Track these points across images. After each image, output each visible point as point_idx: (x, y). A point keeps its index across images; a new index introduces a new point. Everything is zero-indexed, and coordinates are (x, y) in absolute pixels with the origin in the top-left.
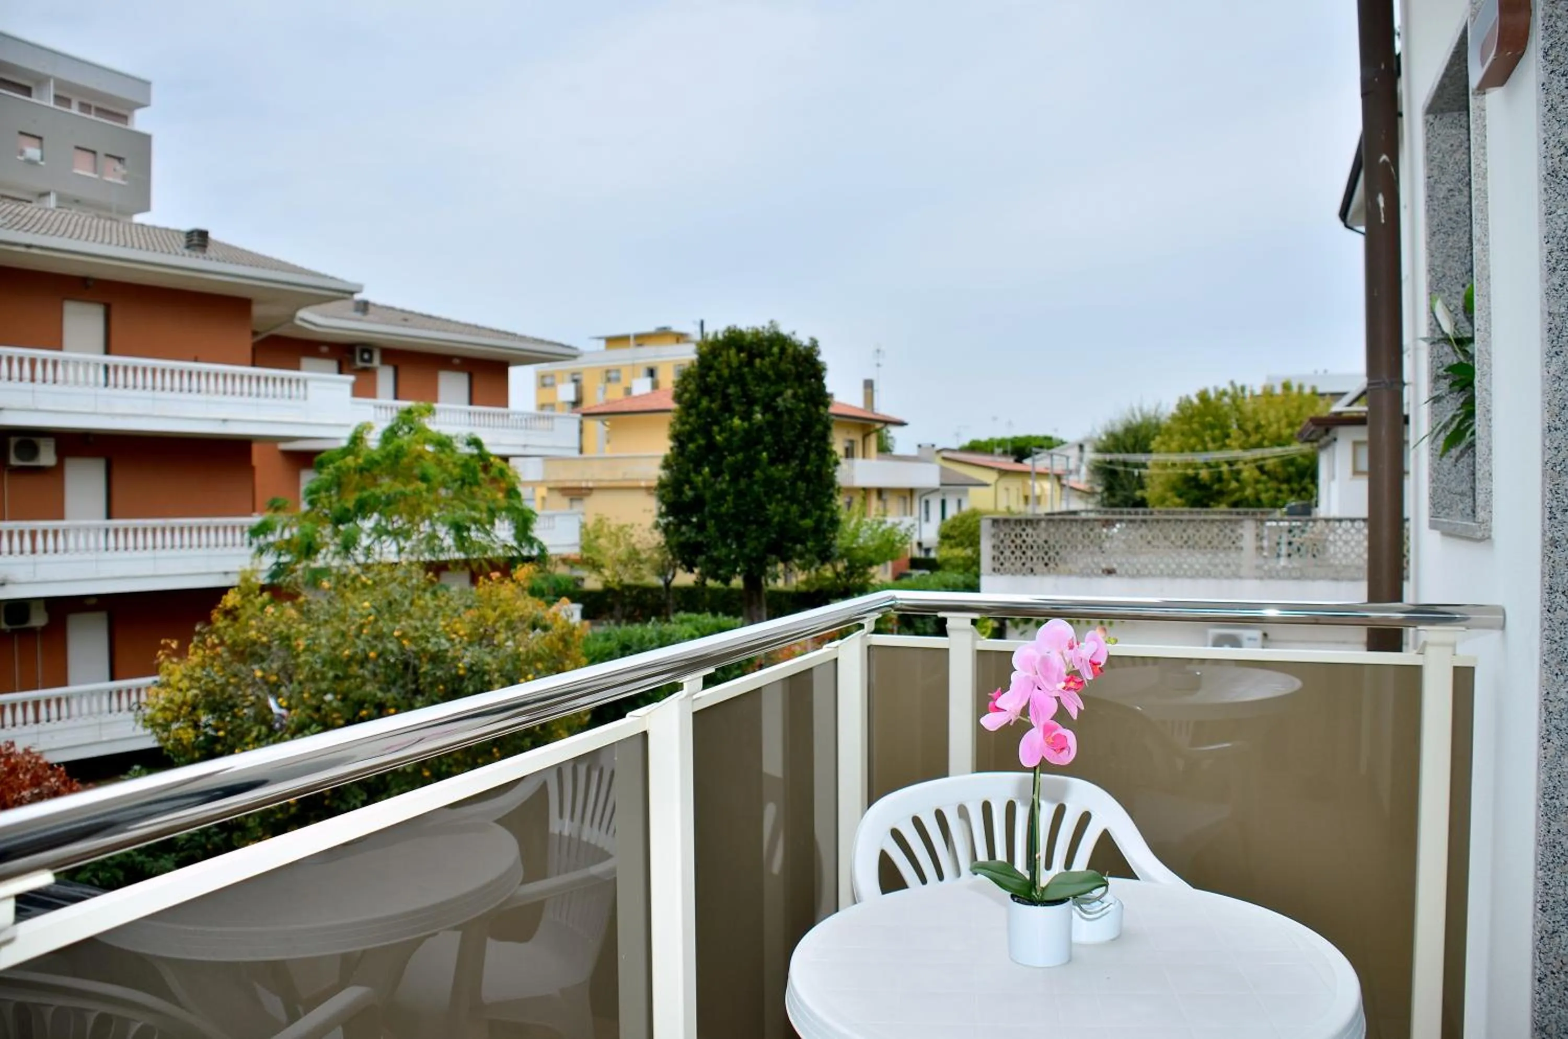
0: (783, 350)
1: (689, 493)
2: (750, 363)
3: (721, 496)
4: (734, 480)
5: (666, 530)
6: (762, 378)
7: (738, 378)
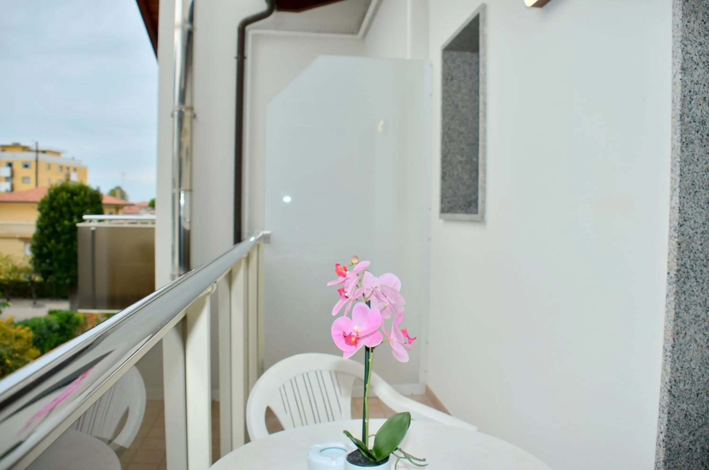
0: (86, 193)
1: (45, 250)
2: (71, 198)
3: (59, 252)
4: (65, 245)
5: (35, 264)
6: (77, 204)
7: (67, 204)
